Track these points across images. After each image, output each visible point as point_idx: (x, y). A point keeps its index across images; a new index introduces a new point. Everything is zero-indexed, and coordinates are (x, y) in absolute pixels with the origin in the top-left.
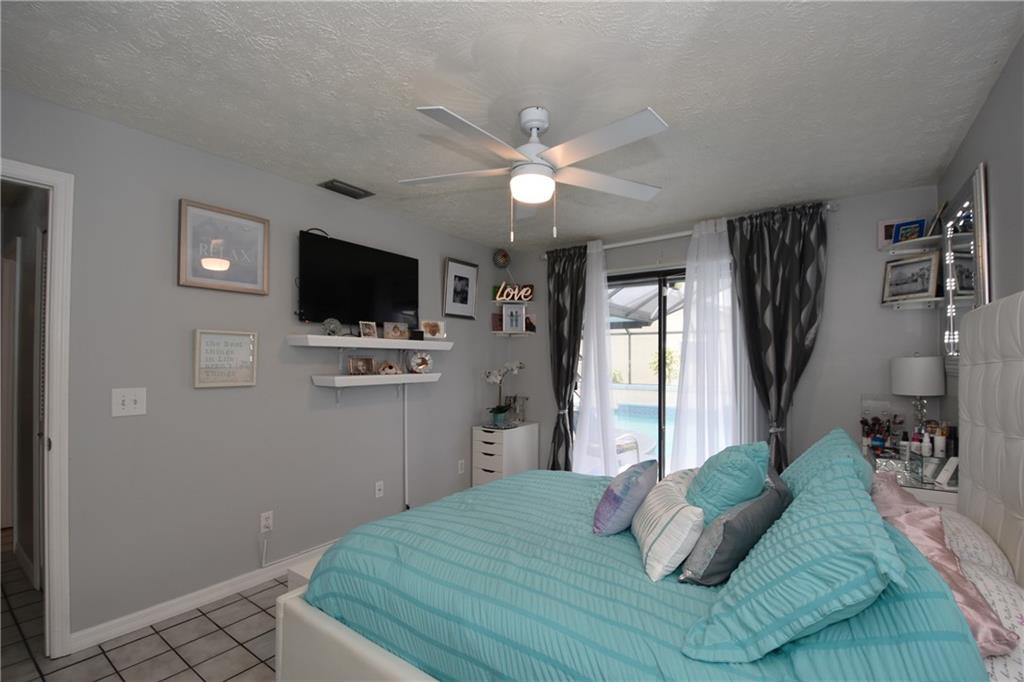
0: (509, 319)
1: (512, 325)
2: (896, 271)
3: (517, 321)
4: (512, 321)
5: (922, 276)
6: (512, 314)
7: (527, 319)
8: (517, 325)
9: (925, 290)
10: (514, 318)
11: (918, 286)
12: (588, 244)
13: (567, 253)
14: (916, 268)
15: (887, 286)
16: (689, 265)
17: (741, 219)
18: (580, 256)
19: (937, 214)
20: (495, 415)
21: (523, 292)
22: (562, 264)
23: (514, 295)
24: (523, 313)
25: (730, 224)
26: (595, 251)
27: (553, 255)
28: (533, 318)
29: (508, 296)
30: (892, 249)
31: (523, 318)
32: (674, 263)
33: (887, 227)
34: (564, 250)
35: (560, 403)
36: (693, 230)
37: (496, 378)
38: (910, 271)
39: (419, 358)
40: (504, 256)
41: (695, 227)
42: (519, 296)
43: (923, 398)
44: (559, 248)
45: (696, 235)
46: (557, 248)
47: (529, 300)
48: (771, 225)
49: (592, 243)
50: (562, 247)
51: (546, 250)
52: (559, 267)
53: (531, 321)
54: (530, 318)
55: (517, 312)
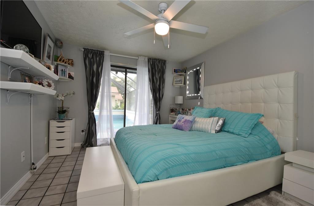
0: (61, 72)
1: (62, 75)
2: (176, 79)
3: (64, 74)
4: (62, 73)
5: (181, 80)
6: (62, 70)
7: (69, 74)
8: (64, 76)
9: (182, 83)
10: (63, 72)
11: (180, 82)
12: (105, 51)
13: (94, 52)
14: (180, 79)
15: (174, 82)
16: (138, 68)
17: (150, 59)
18: (100, 54)
19: (184, 69)
20: (60, 114)
21: (70, 62)
22: (91, 55)
23: (66, 62)
24: (67, 70)
25: (148, 59)
26: (107, 54)
27: (87, 51)
28: (73, 74)
29: (63, 61)
30: (175, 74)
31: (67, 73)
32: (133, 66)
33: (175, 70)
34: (92, 50)
35: (92, 108)
36: (139, 58)
37: (62, 98)
38: (178, 79)
39: (46, 82)
40: (62, 43)
41: (140, 57)
42: (69, 62)
43: (180, 104)
44: (89, 48)
45: (140, 59)
46: (88, 48)
47: (72, 66)
48: (157, 62)
49: (107, 51)
50: (91, 48)
51: (84, 47)
52: (90, 56)
53: (71, 75)
54: (71, 74)
55: (64, 70)
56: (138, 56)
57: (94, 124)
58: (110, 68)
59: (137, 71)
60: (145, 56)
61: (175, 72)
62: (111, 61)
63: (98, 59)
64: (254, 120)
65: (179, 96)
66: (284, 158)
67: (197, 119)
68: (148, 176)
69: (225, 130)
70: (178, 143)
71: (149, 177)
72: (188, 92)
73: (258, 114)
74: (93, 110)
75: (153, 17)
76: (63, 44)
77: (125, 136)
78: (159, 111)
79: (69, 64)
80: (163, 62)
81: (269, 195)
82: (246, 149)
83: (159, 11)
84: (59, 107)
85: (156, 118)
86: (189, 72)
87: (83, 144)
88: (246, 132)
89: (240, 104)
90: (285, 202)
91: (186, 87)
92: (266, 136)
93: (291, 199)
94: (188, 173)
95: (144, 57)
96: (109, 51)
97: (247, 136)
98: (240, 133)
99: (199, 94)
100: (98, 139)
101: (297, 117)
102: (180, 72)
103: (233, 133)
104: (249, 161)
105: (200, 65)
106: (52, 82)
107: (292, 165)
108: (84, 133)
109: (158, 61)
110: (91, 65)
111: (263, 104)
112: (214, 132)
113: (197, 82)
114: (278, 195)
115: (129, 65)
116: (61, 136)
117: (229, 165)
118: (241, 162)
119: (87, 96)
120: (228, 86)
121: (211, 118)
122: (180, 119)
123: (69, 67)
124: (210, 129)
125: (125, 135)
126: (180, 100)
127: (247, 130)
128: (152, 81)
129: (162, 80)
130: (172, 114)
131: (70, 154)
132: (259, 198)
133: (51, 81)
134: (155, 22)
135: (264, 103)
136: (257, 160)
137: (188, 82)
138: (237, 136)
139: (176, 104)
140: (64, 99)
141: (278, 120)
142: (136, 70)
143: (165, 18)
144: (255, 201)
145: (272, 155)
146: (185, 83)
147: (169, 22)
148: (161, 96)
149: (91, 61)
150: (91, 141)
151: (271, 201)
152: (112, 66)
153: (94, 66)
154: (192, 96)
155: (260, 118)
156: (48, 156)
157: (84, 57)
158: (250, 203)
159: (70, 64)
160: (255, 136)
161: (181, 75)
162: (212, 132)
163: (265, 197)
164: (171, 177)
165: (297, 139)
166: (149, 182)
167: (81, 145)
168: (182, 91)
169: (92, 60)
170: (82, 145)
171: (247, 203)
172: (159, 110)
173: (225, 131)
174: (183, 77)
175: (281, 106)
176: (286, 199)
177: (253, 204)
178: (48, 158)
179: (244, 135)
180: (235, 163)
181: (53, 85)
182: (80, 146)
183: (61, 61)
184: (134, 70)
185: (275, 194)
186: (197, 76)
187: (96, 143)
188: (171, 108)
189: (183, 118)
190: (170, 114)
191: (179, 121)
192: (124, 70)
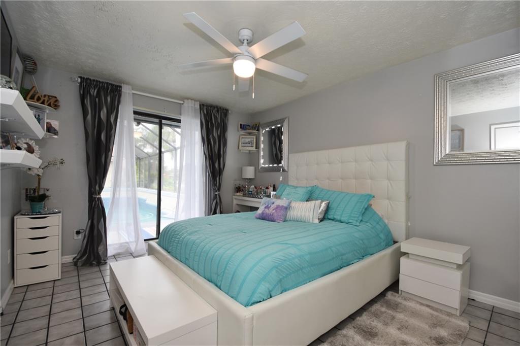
2: (243, 139)
5: (251, 142)
7: (48, 123)
11: (250, 145)
12: (123, 85)
13: (101, 85)
14: (249, 140)
15: (240, 144)
16: (182, 119)
17: (203, 105)
18: (112, 91)
19: (256, 125)
20: (34, 203)
21: (52, 101)
22: (96, 91)
23: (44, 100)
24: (44, 117)
25: (200, 105)
26: (128, 92)
27: (86, 83)
28: (55, 124)
29: (38, 99)
30: (242, 132)
31: (44, 122)
32: (173, 115)
33: (241, 125)
34: (97, 81)
35: (97, 188)
36: (184, 102)
37: (38, 171)
38: (247, 140)
39: (25, 143)
40: (35, 64)
41: (185, 100)
42: (48, 103)
43: (250, 179)
44: (92, 78)
45: (186, 104)
46: (90, 78)
47: (55, 109)
48: (214, 111)
49: (127, 86)
50: (95, 79)
51: (80, 75)
52: (94, 92)
53: (53, 126)
54: (52, 124)
55: (39, 116)
56: (184, 98)
57: (102, 219)
58: (132, 116)
59: (181, 124)
60: (195, 101)
61: (241, 128)
62: (134, 105)
63: (109, 99)
64: (364, 203)
65: (248, 166)
66: (399, 248)
67: (293, 204)
68: (260, 293)
69: (329, 217)
70: (285, 242)
71: (260, 295)
72: (263, 160)
73: (368, 195)
74: (99, 193)
75: (232, 48)
76: (38, 66)
77: (193, 238)
78: (219, 191)
79: (49, 105)
80: (223, 112)
81: (386, 298)
82: (361, 242)
83: (240, 41)
84: (27, 189)
85: (215, 202)
86: (264, 131)
87: (77, 258)
88: (356, 219)
89: (341, 180)
90: (405, 303)
91: (259, 153)
92: (378, 223)
93: (410, 299)
94: (305, 282)
95: (193, 101)
96: (130, 87)
97: (358, 224)
98: (351, 221)
99: (280, 165)
100: (110, 245)
101: (408, 197)
102: (250, 129)
103: (340, 221)
104: (363, 257)
105: (282, 121)
106: (34, 144)
107: (408, 257)
108: (80, 237)
109: (216, 109)
110: (97, 109)
111: (369, 181)
112: (317, 221)
113: (273, 146)
114: (395, 296)
115: (168, 114)
116: (39, 246)
117: (345, 265)
118: (357, 259)
119: (86, 166)
120: (323, 155)
121: (309, 202)
122: (267, 205)
123: (47, 111)
124: (312, 217)
125: (190, 235)
126: (249, 172)
127: (358, 216)
128: (207, 140)
129: (223, 140)
130: (238, 194)
131: (60, 278)
132: (376, 302)
133: (33, 141)
134: (234, 56)
135: (371, 179)
136: (372, 255)
137: (262, 146)
138: (347, 225)
139: (243, 179)
140: (43, 173)
141: (387, 201)
142: (180, 122)
143: (250, 54)
144: (373, 307)
145: (386, 246)
146: (257, 147)
147: (255, 60)
148: (221, 167)
149: (96, 102)
150: (97, 249)
151: (390, 304)
152: (135, 113)
153: (102, 112)
154: (269, 167)
155: (370, 200)
156: (13, 286)
157: (82, 93)
158: (368, 310)
159: (52, 104)
160: (366, 224)
161: (250, 134)
162: (314, 222)
163: (382, 300)
164: (285, 291)
165: (409, 224)
166: (260, 302)
167: (74, 258)
168: (252, 159)
169: (97, 99)
170: (75, 260)
171: (365, 311)
172: (219, 189)
173: (330, 219)
174: (255, 137)
175: (390, 183)
176: (405, 299)
177: (372, 311)
178: (13, 291)
179: (354, 222)
180: (352, 261)
181: (37, 149)
182: (72, 261)
183: (34, 99)
184: (175, 122)
185: (392, 295)
186: (274, 136)
187: (105, 254)
188: (236, 185)
189: (273, 203)
190: (234, 195)
191: (267, 207)
192: (157, 120)
